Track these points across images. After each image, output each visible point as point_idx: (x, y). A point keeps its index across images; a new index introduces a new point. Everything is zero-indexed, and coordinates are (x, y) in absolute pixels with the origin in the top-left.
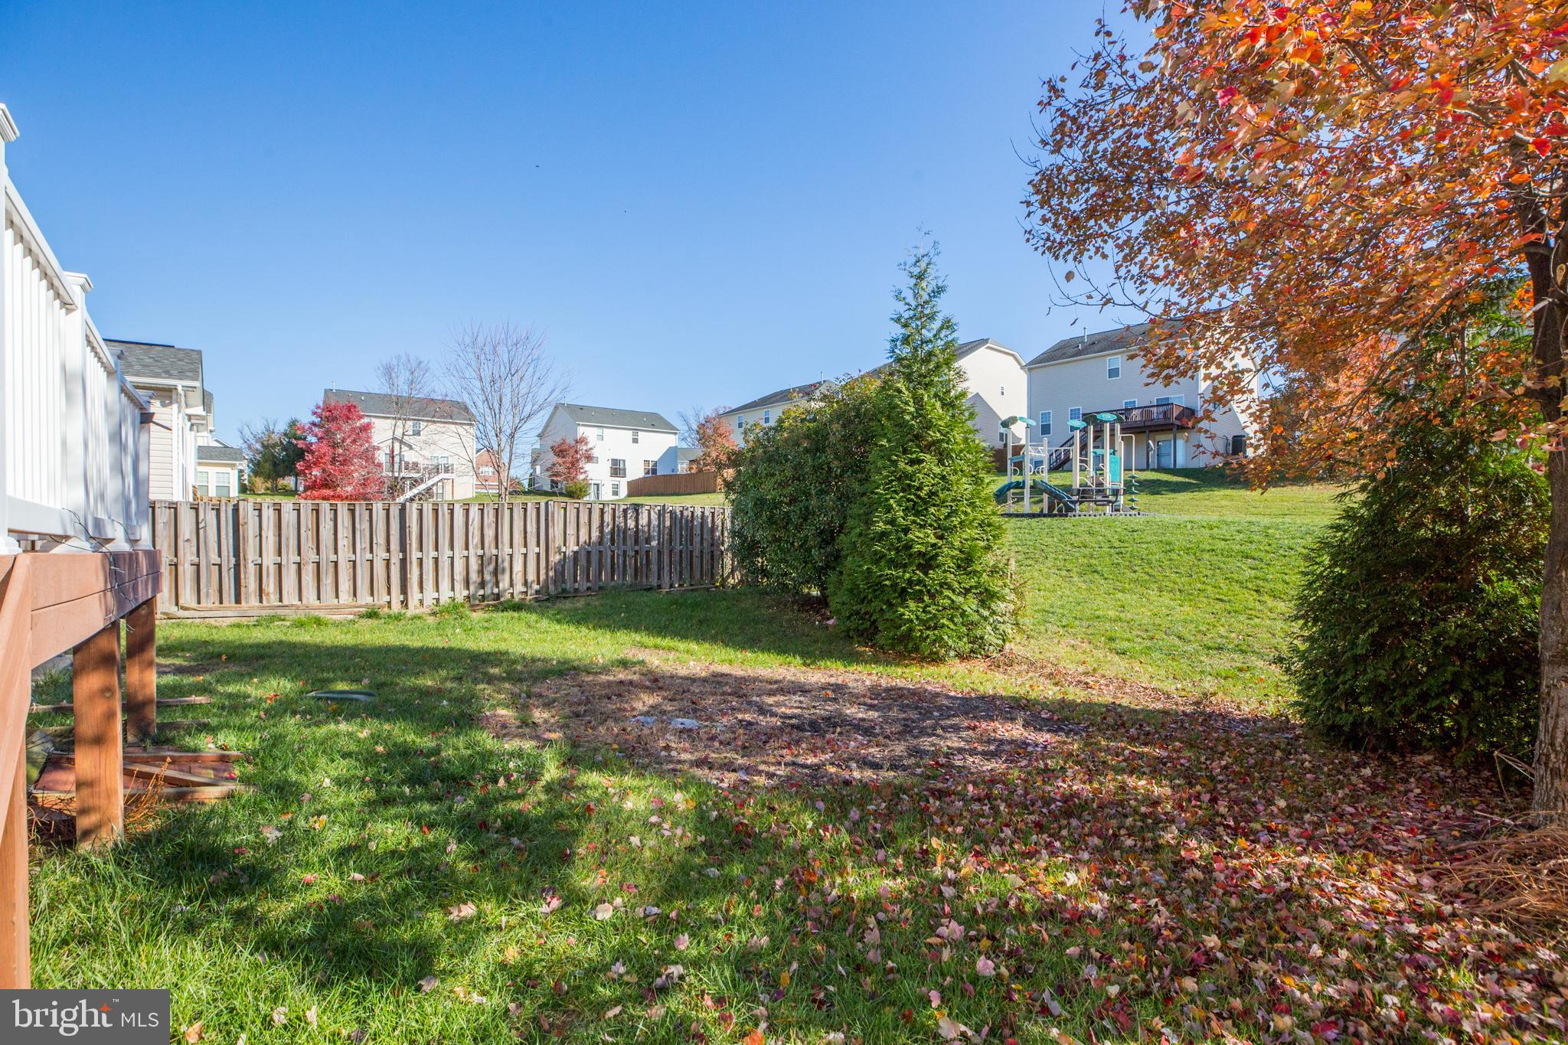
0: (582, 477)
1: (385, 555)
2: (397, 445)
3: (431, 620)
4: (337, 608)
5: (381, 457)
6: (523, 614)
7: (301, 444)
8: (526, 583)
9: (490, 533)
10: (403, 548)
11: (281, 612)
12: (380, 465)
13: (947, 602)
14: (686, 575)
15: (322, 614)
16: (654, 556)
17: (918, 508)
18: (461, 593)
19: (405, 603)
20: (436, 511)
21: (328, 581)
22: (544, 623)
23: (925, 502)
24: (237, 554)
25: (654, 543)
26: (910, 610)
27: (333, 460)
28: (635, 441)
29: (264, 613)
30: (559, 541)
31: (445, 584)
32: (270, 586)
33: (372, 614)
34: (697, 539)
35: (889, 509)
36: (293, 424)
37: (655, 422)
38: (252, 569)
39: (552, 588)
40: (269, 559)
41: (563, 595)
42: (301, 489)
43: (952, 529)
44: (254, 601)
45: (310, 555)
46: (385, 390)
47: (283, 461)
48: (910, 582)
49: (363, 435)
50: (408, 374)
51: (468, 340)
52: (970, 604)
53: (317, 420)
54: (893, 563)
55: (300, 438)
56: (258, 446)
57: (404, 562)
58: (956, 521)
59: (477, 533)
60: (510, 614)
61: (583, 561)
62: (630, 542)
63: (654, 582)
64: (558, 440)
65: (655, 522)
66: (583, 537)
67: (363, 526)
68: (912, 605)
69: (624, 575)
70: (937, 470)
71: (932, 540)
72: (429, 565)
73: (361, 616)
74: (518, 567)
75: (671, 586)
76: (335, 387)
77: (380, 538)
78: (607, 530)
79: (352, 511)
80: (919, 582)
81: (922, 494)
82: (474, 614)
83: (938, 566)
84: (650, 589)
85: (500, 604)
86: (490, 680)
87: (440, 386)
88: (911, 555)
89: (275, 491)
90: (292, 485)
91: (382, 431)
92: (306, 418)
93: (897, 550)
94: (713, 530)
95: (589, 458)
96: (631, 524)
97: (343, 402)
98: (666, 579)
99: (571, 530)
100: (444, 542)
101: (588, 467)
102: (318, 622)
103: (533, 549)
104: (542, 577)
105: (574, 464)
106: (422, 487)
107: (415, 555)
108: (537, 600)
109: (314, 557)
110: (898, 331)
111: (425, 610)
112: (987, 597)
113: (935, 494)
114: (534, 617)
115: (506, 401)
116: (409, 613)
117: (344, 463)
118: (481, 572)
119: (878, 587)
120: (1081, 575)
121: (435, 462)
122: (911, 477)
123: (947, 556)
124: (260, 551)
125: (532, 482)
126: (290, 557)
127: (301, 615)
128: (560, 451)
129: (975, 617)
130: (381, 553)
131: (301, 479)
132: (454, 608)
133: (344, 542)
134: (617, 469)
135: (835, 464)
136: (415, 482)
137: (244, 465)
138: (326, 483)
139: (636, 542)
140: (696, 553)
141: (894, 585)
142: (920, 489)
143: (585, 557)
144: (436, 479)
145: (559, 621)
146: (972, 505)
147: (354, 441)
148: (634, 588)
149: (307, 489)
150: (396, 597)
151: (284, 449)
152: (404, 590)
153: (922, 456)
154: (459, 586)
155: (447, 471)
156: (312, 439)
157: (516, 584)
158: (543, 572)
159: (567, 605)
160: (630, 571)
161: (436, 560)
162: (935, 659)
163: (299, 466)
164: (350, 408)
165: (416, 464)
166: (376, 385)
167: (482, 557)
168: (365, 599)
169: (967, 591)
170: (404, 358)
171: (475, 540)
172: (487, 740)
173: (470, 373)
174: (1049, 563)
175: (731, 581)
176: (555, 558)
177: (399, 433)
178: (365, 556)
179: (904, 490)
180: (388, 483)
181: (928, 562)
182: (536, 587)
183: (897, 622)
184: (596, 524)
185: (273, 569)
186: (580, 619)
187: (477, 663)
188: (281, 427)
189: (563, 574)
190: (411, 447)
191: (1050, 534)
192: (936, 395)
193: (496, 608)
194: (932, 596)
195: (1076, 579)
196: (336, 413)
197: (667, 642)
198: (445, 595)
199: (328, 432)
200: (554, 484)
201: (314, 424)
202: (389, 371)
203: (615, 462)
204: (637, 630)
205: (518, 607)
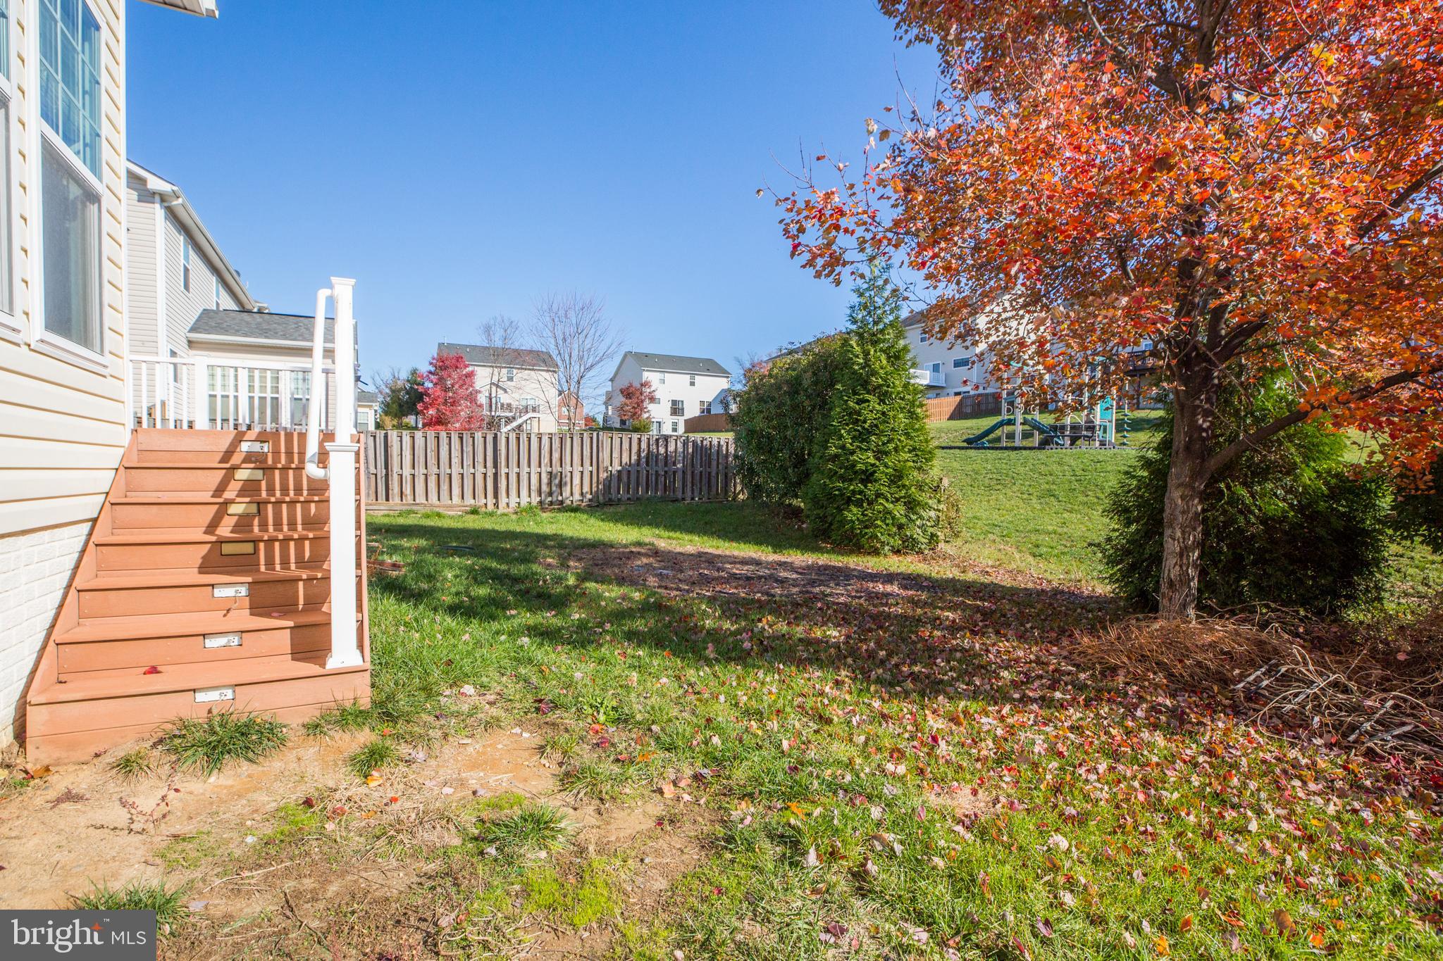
0: (645, 416)
1: (483, 470)
2: (494, 388)
3: (514, 517)
4: (451, 507)
5: (482, 399)
6: (578, 514)
7: (421, 389)
8: (582, 494)
9: (556, 455)
10: (495, 465)
11: (415, 508)
12: (481, 406)
13: (881, 508)
14: (705, 489)
15: (441, 510)
16: (679, 476)
17: (862, 436)
18: (535, 499)
19: (496, 505)
20: (518, 439)
21: (445, 487)
22: (592, 521)
23: (869, 433)
24: (386, 468)
25: (680, 466)
26: (853, 513)
27: (445, 403)
28: (692, 384)
29: (404, 508)
30: (607, 463)
31: (524, 492)
32: (408, 490)
33: (474, 512)
34: (714, 463)
35: (841, 437)
36: (414, 372)
37: (711, 368)
38: (396, 477)
39: (601, 498)
40: (407, 471)
41: (610, 503)
42: (420, 425)
43: (887, 453)
44: (397, 500)
45: (433, 469)
46: (486, 345)
47: (407, 402)
48: (854, 492)
49: (468, 380)
50: (502, 331)
51: (545, 307)
52: (899, 510)
53: (433, 369)
54: (843, 479)
55: (418, 384)
56: (388, 391)
57: (496, 475)
58: (891, 446)
59: (547, 456)
60: (568, 514)
61: (625, 478)
62: (661, 464)
63: (679, 495)
64: (626, 384)
65: (680, 449)
66: (625, 459)
67: (468, 449)
68: (855, 510)
69: (656, 490)
70: (878, 407)
71: (872, 461)
72: (513, 478)
73: (467, 513)
74: (577, 481)
75: (693, 499)
76: (446, 341)
77: (480, 458)
78: (643, 455)
79: (461, 438)
80: (861, 492)
81: (866, 426)
82: (544, 515)
83: (876, 481)
84: (676, 500)
85: (563, 507)
86: (547, 547)
87: (526, 341)
88: (855, 473)
89: (400, 426)
90: (413, 423)
91: (483, 377)
92: (424, 368)
93: (846, 468)
94: (727, 456)
95: (652, 400)
96: (662, 450)
97: (453, 354)
98: (689, 493)
99: (616, 454)
100: (524, 461)
101: (651, 407)
102: (439, 515)
103: (588, 468)
104: (594, 489)
105: (639, 404)
106: (515, 424)
107: (504, 470)
108: (589, 506)
109: (436, 470)
110: (855, 300)
111: (511, 510)
112: (911, 505)
113: (876, 426)
114: (585, 516)
115: (575, 353)
116: (499, 512)
117: (453, 404)
118: (550, 484)
119: (831, 497)
120: (1039, 498)
121: (524, 403)
122: (859, 414)
123: (882, 474)
124: (402, 467)
125: (605, 420)
126: (421, 470)
127: (428, 510)
128: (628, 393)
129: (904, 520)
130: (480, 469)
131: (420, 417)
132: (530, 508)
133: (455, 460)
134: (676, 408)
135: (807, 403)
136: (509, 420)
137: (376, 406)
138: (439, 421)
139: (666, 464)
140: (713, 474)
141: (842, 495)
142: (865, 422)
143: (626, 476)
144: (525, 418)
145: (603, 520)
146: (907, 434)
147: (461, 387)
148: (663, 499)
149: (424, 425)
150: (491, 501)
151: (408, 393)
152: (496, 495)
153: (867, 397)
154: (534, 494)
155: (534, 410)
156: (429, 385)
157: (575, 492)
158: (594, 485)
159: (612, 509)
160: (660, 487)
161: (518, 474)
162: (876, 552)
163: (420, 406)
164: (459, 359)
165: (509, 405)
166: (478, 340)
167: (551, 473)
168: (469, 501)
169: (898, 500)
170: (499, 319)
171: (545, 460)
172: (536, 568)
173: (547, 333)
174: (1015, 488)
175: (741, 496)
176: (603, 475)
177: (495, 380)
178: (468, 470)
179: (853, 423)
180: (487, 420)
181: (868, 477)
182: (589, 496)
183: (843, 522)
184: (635, 449)
185: (409, 478)
186: (617, 519)
187: (541, 539)
188: (404, 375)
189: (610, 487)
190: (505, 391)
191: (1024, 465)
192: (881, 350)
193: (559, 510)
194: (870, 503)
195: (1034, 501)
196: (447, 363)
197: (678, 534)
198: (525, 500)
199: (441, 379)
200: (623, 422)
201: (430, 372)
202: (488, 330)
203: (674, 402)
204: (657, 526)
205: (575, 510)
